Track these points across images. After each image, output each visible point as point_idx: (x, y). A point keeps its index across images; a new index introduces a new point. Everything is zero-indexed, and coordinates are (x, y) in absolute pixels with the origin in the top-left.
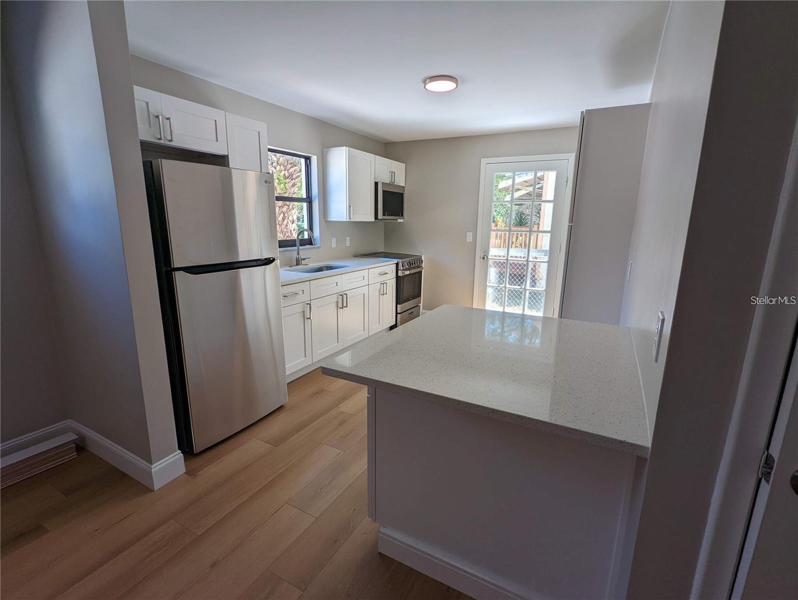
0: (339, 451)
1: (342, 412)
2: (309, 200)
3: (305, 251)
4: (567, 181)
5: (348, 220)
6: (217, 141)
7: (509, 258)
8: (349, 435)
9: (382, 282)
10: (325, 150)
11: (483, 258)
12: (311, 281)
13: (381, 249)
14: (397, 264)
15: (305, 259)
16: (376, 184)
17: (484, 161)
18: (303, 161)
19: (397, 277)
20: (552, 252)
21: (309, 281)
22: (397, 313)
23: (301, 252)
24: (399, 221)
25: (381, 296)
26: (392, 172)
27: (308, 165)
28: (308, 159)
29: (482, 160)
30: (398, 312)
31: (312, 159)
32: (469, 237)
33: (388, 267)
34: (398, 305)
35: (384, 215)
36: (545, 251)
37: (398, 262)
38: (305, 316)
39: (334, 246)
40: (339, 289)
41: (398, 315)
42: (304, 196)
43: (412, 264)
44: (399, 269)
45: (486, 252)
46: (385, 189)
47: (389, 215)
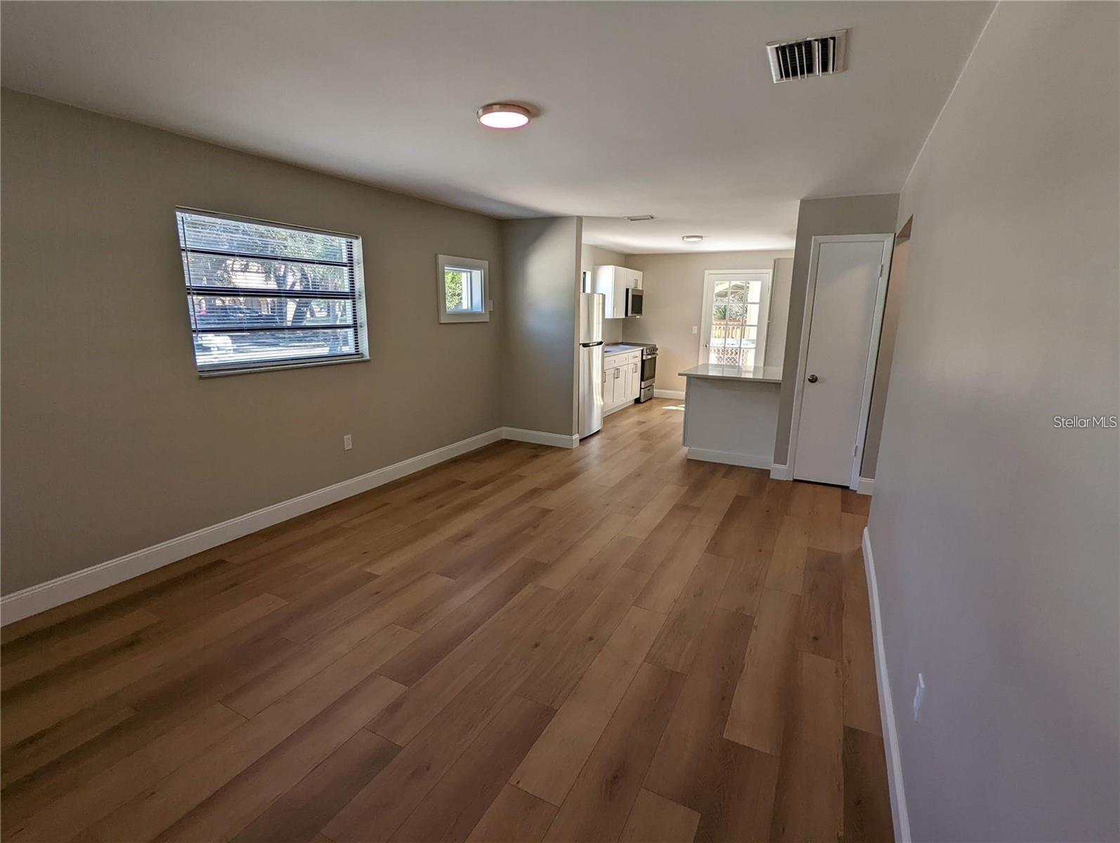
4: (767, 288)
5: (615, 318)
7: (726, 346)
9: (635, 364)
10: (596, 267)
11: (706, 346)
14: (642, 351)
16: (627, 290)
19: (643, 361)
20: (758, 341)
22: (641, 388)
24: (638, 317)
25: (633, 373)
26: (636, 280)
28: (584, 273)
29: (706, 271)
30: (643, 387)
32: (695, 330)
33: (637, 352)
34: (642, 382)
35: (631, 313)
36: (752, 340)
37: (643, 349)
40: (616, 363)
41: (642, 390)
43: (651, 351)
44: (644, 354)
45: (708, 342)
46: (634, 294)
47: (635, 313)
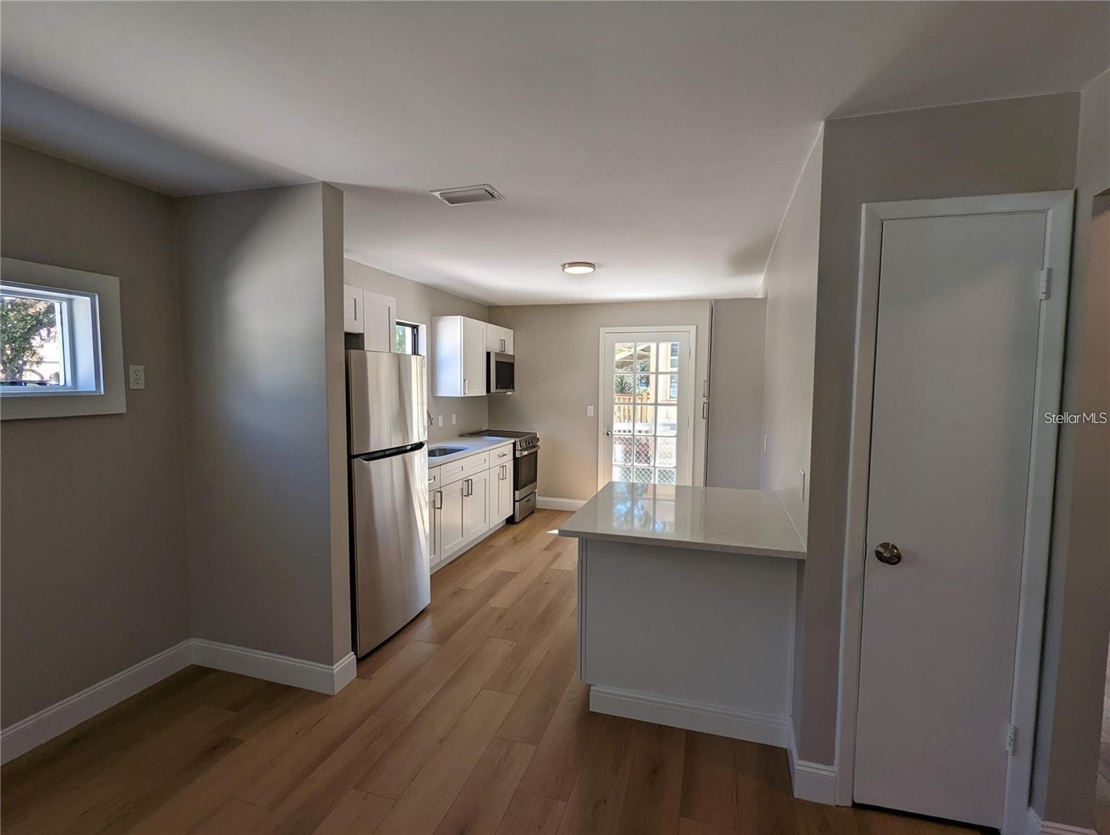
0: (511, 642)
1: (495, 609)
4: (690, 353)
5: (462, 396)
6: (356, 319)
7: (635, 434)
8: (513, 627)
9: (501, 465)
10: (433, 318)
11: (608, 434)
13: (486, 427)
14: (514, 444)
16: (488, 354)
17: (602, 330)
18: (408, 330)
19: (515, 459)
20: (680, 426)
21: (440, 465)
22: (514, 501)
24: (510, 393)
25: (500, 481)
26: (502, 341)
27: (415, 335)
28: (415, 328)
29: (601, 329)
30: (516, 499)
31: (419, 328)
32: (590, 411)
33: (506, 446)
34: (516, 492)
35: (496, 388)
36: (672, 425)
37: (515, 442)
38: (436, 506)
39: (440, 424)
40: (464, 475)
41: (516, 503)
43: (529, 443)
44: (517, 449)
45: (610, 427)
46: (498, 360)
47: (501, 388)
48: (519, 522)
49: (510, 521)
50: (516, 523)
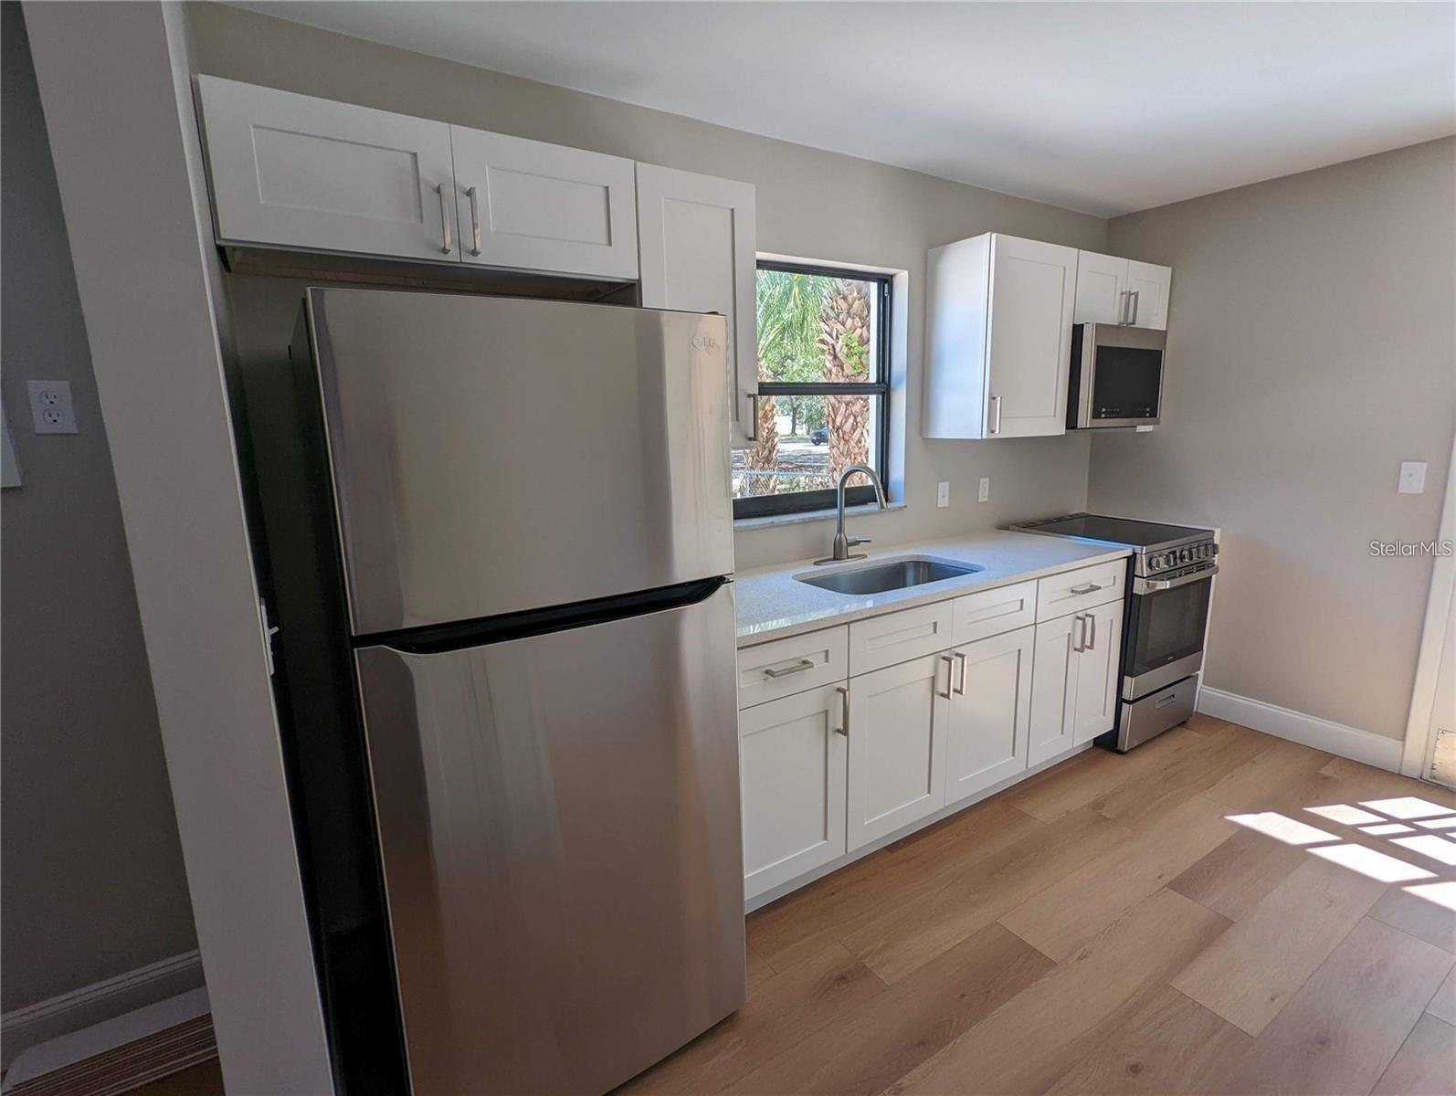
2: (884, 388)
3: (859, 522)
5: (984, 437)
6: (610, 244)
9: (1080, 615)
10: (933, 250)
12: (852, 625)
13: (1078, 504)
14: (1131, 561)
15: (857, 543)
16: (1078, 331)
18: (873, 286)
19: (1129, 597)
21: (848, 623)
22: (1120, 701)
23: (847, 524)
24: (1141, 429)
25: (1074, 655)
26: (1130, 294)
27: (884, 298)
28: (885, 282)
30: (1127, 694)
31: (896, 280)
32: (1413, 478)
33: (1104, 563)
34: (1127, 679)
35: (1096, 415)
37: (1135, 554)
38: (830, 724)
39: (943, 502)
40: (940, 643)
41: (1125, 705)
42: (873, 379)
43: (1182, 557)
44: (1138, 572)
47: (1110, 415)
48: (1132, 750)
49: (1107, 744)
50: (1121, 753)
